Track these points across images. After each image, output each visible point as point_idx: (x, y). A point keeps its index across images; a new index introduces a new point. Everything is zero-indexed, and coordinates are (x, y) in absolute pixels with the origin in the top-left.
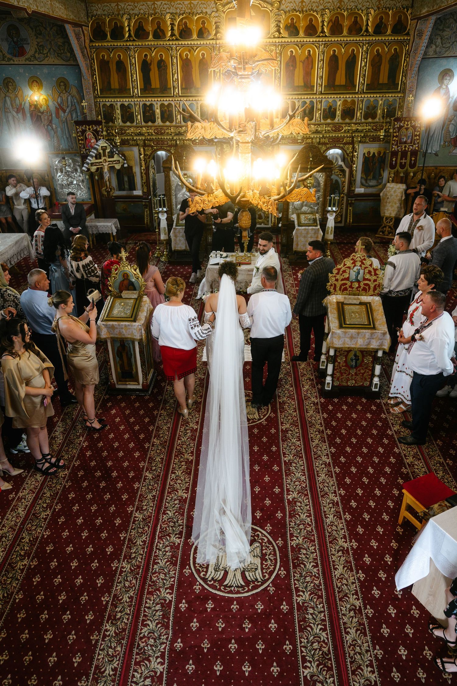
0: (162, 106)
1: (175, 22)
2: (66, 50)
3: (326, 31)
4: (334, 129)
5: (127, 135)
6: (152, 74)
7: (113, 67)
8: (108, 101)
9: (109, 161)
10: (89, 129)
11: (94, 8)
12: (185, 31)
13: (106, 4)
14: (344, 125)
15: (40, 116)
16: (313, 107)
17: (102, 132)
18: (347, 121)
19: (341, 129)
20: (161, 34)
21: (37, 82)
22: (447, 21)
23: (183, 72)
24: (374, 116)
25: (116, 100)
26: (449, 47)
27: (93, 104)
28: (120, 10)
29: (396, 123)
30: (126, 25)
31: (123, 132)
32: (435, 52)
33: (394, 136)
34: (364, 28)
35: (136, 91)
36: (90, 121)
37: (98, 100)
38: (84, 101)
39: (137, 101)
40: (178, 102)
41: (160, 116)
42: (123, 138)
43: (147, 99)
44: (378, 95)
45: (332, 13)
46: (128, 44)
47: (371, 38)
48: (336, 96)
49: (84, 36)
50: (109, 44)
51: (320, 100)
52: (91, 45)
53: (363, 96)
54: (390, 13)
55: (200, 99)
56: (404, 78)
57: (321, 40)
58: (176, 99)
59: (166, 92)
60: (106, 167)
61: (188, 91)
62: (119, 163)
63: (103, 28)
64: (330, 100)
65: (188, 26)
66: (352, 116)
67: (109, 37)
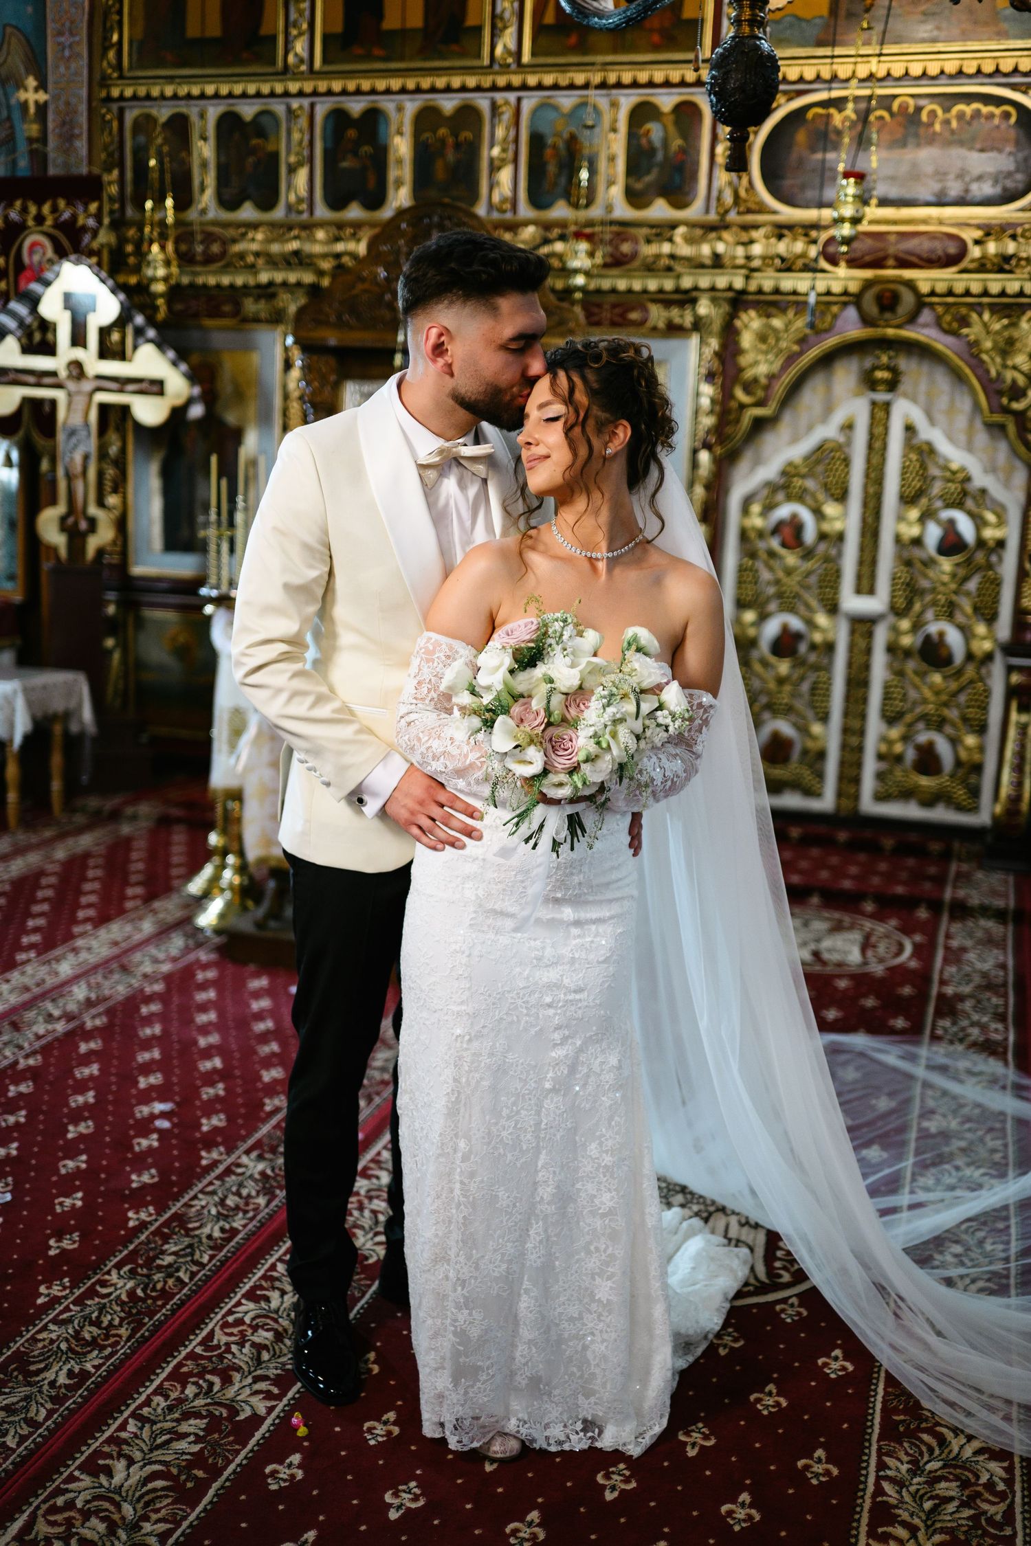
0: (427, 119)
5: (228, 267)
8: (161, 94)
9: (99, 377)
10: (40, 219)
17: (95, 234)
25: (196, 91)
27: (83, 108)
35: (300, 47)
36: (57, 179)
37: (115, 93)
38: (31, 82)
39: (301, 94)
40: (512, 97)
41: (407, 173)
42: (212, 281)
43: (351, 86)
55: (628, 79)
58: (503, 81)
59: (454, 47)
60: (80, 402)
61: (573, 40)
62: (161, 393)
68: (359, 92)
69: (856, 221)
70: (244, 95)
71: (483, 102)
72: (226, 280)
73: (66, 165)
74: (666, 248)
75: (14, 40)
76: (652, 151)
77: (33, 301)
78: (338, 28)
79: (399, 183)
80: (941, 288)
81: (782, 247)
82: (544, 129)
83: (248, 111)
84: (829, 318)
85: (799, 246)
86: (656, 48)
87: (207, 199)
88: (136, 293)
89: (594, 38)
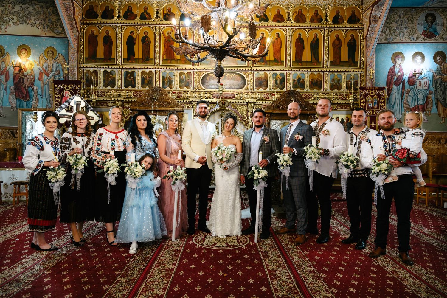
1: (160, 8)
2: (58, 25)
4: (304, 96)
5: (106, 97)
6: (136, 47)
7: (101, 41)
8: (92, 67)
10: (68, 88)
12: (168, 15)
14: (313, 94)
15: (23, 79)
16: (283, 79)
17: (79, 91)
18: (315, 90)
19: (310, 96)
20: (147, 16)
21: (26, 49)
22: (392, 16)
23: (165, 46)
24: (339, 88)
25: (99, 67)
26: (397, 36)
27: (76, 69)
29: (362, 91)
30: (117, 8)
31: (103, 94)
32: (386, 39)
33: (361, 102)
34: (324, 19)
35: (119, 60)
36: (70, 81)
37: (82, 66)
38: (66, 64)
39: (120, 68)
40: (159, 70)
41: (140, 82)
42: (102, 99)
43: (129, 67)
44: (342, 70)
45: (296, 7)
46: (116, 22)
47: (331, 26)
48: (304, 70)
49: (74, 9)
50: (99, 22)
51: (290, 72)
52: (82, 22)
53: (328, 70)
54: (345, 8)
55: (179, 68)
56: (362, 57)
57: (288, 25)
58: (157, 68)
59: (148, 62)
61: (169, 62)
62: (94, 119)
63: (95, 10)
64: (299, 73)
65: (172, 11)
66: (319, 87)
67: (100, 16)
68: (131, 68)
69: (222, 91)
70: (109, 68)
71: (153, 71)
72: (105, 99)
73: (73, 78)
74: (187, 95)
75: (60, 56)
76: (184, 79)
77: (69, 103)
78: (127, 58)
79: (138, 84)
80: (232, 101)
81: (206, 95)
83: (109, 70)
84: (214, 106)
85: (209, 95)
86: (183, 64)
87: (101, 85)
88: (89, 101)
89: (173, 61)
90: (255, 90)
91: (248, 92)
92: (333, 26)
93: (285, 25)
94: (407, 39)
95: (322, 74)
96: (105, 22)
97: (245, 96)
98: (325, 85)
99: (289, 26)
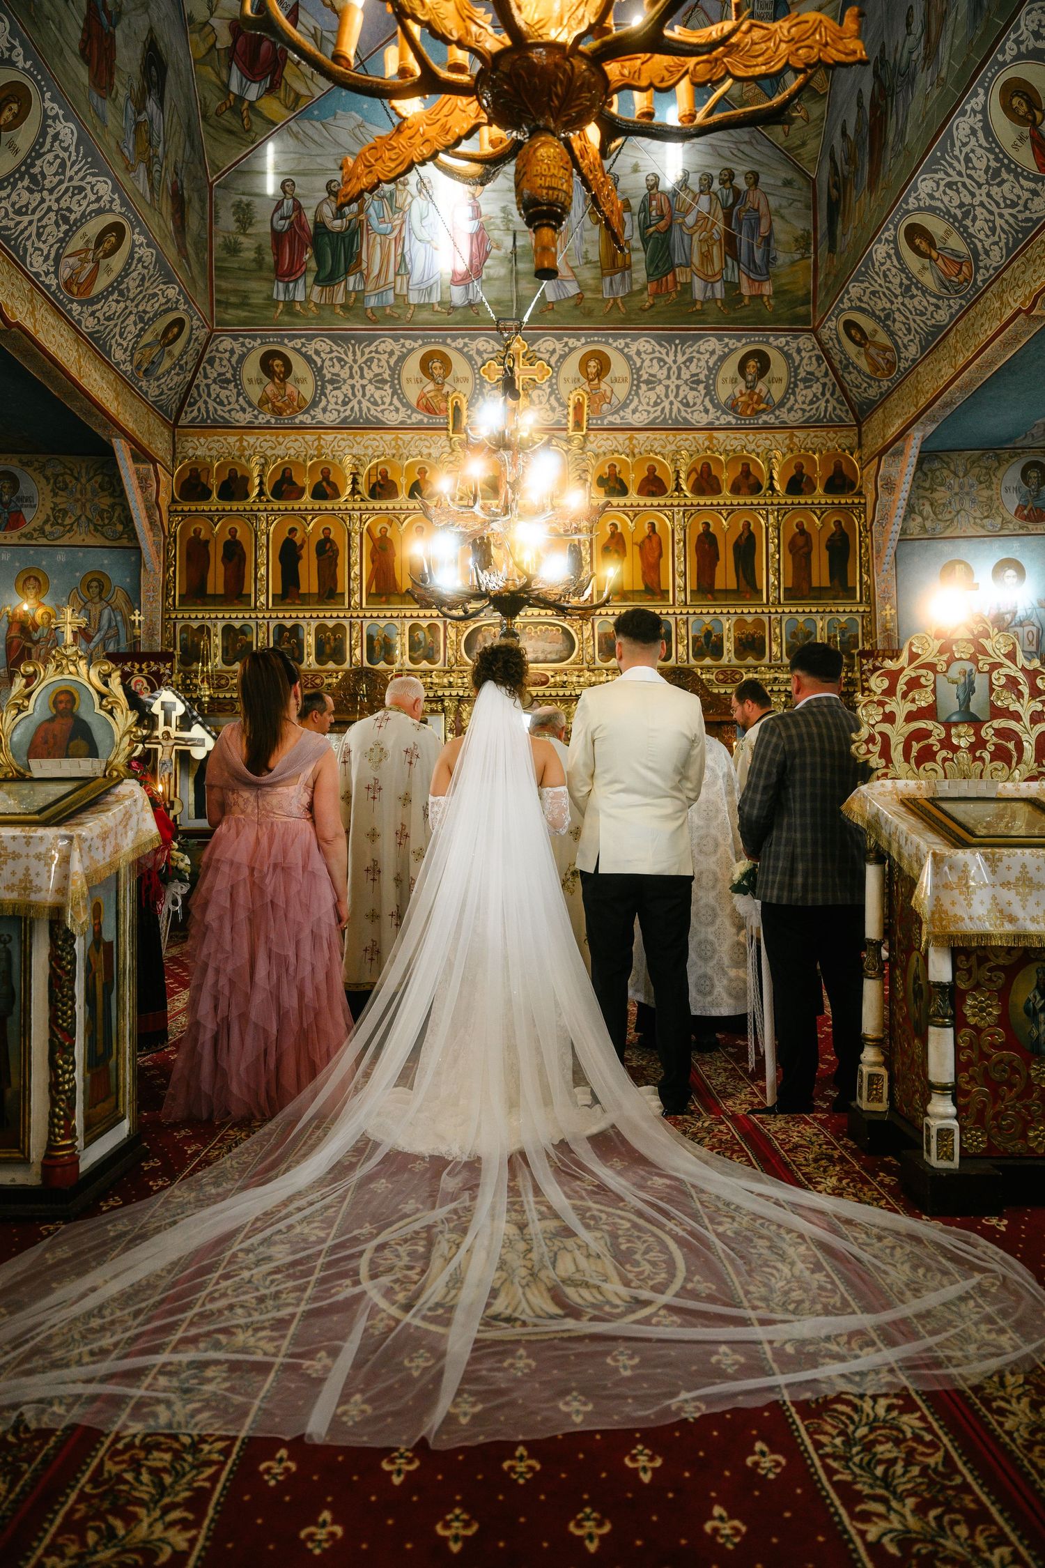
0: (321, 629)
1: (361, 470)
2: (114, 519)
3: (684, 487)
4: (721, 677)
5: (230, 690)
6: (302, 567)
7: (216, 553)
8: (197, 617)
9: (177, 739)
10: (141, 670)
11: (191, 444)
12: (381, 486)
13: (216, 438)
14: (743, 671)
15: (29, 650)
16: (668, 633)
17: (170, 677)
18: (750, 661)
20: (329, 491)
21: (36, 579)
22: (938, 473)
23: (373, 562)
25: (213, 616)
26: (952, 520)
27: (159, 622)
28: (245, 449)
29: (864, 661)
30: (255, 474)
31: (223, 682)
32: (923, 528)
34: (766, 484)
35: (263, 599)
36: (144, 653)
37: (173, 616)
38: (137, 612)
39: (264, 618)
40: (359, 621)
42: (221, 696)
43: (287, 615)
44: (814, 610)
45: (695, 458)
46: (255, 508)
47: (783, 501)
48: (718, 611)
49: (158, 482)
50: (213, 508)
51: (684, 617)
52: (172, 509)
53: (780, 610)
54: (816, 457)
55: (408, 614)
56: (865, 577)
57: (676, 503)
58: (355, 615)
59: (332, 601)
60: (168, 750)
61: (384, 599)
62: (203, 745)
63: (203, 480)
64: (707, 619)
65: (390, 476)
66: (760, 654)
67: (215, 495)
71: (346, 623)
72: (228, 695)
73: (150, 645)
74: (429, 680)
75: (120, 592)
76: (420, 642)
78: (280, 592)
79: (309, 655)
80: (540, 694)
82: (374, 634)
83: (237, 624)
88: (193, 702)
89: (393, 599)
90: (599, 664)
91: (581, 670)
92: (789, 501)
93: (669, 503)
94: (979, 529)
95: (765, 619)
96: (228, 508)
97: (575, 679)
98: (775, 648)
99: (679, 505)
